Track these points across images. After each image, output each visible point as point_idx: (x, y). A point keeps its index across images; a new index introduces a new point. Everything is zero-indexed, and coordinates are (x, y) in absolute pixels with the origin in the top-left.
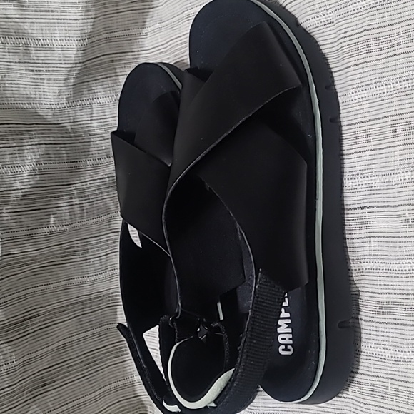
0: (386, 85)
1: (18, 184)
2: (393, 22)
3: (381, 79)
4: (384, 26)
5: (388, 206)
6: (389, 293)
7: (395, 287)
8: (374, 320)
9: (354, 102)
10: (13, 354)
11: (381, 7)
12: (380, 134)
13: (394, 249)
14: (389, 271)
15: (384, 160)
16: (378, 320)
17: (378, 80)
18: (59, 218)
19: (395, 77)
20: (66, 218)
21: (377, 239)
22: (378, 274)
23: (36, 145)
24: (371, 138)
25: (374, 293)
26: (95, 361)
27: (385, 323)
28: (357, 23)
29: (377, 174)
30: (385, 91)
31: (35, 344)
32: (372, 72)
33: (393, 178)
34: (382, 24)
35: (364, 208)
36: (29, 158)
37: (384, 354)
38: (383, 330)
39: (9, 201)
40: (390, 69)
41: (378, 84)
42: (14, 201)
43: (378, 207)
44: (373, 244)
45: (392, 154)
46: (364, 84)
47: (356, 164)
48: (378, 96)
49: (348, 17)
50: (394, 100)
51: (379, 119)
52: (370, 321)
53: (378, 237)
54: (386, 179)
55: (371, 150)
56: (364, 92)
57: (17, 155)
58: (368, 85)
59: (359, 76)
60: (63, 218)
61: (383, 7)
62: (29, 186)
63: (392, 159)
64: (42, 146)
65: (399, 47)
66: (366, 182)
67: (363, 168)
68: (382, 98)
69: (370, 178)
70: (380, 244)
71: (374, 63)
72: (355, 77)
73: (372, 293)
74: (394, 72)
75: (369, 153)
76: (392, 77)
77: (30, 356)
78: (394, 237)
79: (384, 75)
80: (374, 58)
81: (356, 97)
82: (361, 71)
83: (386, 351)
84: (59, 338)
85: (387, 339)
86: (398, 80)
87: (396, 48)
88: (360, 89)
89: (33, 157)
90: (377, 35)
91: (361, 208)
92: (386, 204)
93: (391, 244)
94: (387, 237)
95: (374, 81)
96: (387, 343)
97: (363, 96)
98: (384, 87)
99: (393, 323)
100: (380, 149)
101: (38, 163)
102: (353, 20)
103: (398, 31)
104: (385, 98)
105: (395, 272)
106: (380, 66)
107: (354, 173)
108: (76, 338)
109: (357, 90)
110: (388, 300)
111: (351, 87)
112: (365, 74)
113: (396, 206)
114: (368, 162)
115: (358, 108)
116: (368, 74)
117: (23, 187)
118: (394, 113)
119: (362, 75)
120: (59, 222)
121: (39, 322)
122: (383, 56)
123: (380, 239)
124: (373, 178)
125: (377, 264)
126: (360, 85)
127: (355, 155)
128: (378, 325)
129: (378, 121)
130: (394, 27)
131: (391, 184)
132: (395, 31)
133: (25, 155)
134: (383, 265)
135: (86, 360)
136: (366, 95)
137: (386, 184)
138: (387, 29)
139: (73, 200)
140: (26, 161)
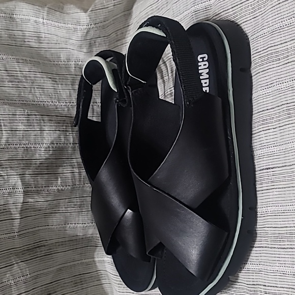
0: (283, 83)
1: (38, 156)
2: (287, 41)
3: (280, 80)
4: (281, 44)
5: (285, 166)
6: (286, 227)
7: (290, 222)
8: (276, 246)
9: (262, 96)
10: (27, 269)
11: (279, 31)
12: (279, 117)
13: (289, 195)
14: (286, 211)
15: (282, 134)
16: (279, 247)
17: (277, 80)
18: (64, 181)
19: (289, 77)
20: (69, 181)
21: (278, 190)
22: (278, 214)
23: (53, 131)
24: (273, 120)
25: (276, 227)
26: (81, 282)
27: (284, 248)
28: (264, 43)
29: (278, 144)
30: (283, 87)
31: (41, 265)
32: (274, 75)
33: (288, 146)
34: (280, 43)
35: (269, 168)
36: (47, 139)
37: (285, 271)
38: (284, 253)
39: (30, 167)
40: (286, 72)
41: (278, 83)
42: (34, 167)
43: (279, 167)
44: (275, 193)
45: (288, 129)
46: (269, 84)
47: (264, 139)
48: (278, 91)
49: (259, 40)
50: (288, 93)
51: (279, 106)
52: (274, 248)
53: (279, 188)
54: (284, 147)
55: (274, 129)
56: (269, 89)
57: (39, 136)
58: (271, 84)
59: (265, 78)
60: (67, 181)
61: (280, 31)
62: (45, 158)
63: (288, 133)
64: (57, 132)
65: (291, 57)
66: (271, 151)
67: (268, 141)
68: (281, 92)
69: (273, 148)
70: (280, 193)
71: (275, 69)
72: (263, 79)
73: (274, 227)
74: (288, 74)
75: (273, 130)
76: (287, 78)
77: (39, 273)
78: (289, 187)
79: (282, 76)
80: (275, 66)
81: (264, 93)
82: (266, 75)
83: (286, 268)
84: (58, 263)
85: (286, 259)
86: (291, 79)
87: (289, 58)
88: (266, 87)
89: (50, 139)
90: (277, 50)
91: (267, 169)
92: (284, 165)
93: (288, 192)
94: (285, 188)
95: (275, 81)
96: (287, 262)
97: (268, 92)
98: (282, 85)
99: (290, 248)
100: (280, 127)
101: (52, 143)
102: (261, 41)
103: (290, 46)
104: (282, 92)
105: (289, 211)
106: (279, 71)
107: (262, 145)
108: (69, 264)
109: (264, 88)
110: (286, 232)
111: (260, 86)
112: (270, 77)
113: (291, 165)
114: (272, 137)
115: (264, 100)
116: (271, 76)
117: (40, 158)
118: (289, 102)
119: (267, 78)
120: (64, 184)
121: (45, 250)
122: (281, 64)
123: (280, 190)
124: (275, 147)
125: (278, 207)
126: (266, 84)
127: (263, 132)
128: (280, 250)
129: (278, 108)
130: (288, 44)
131: (287, 150)
132: (288, 47)
133: (44, 136)
134: (282, 207)
135: (75, 281)
136: (270, 91)
137: (284, 151)
138: (283, 45)
139: (74, 169)
140: (45, 141)
